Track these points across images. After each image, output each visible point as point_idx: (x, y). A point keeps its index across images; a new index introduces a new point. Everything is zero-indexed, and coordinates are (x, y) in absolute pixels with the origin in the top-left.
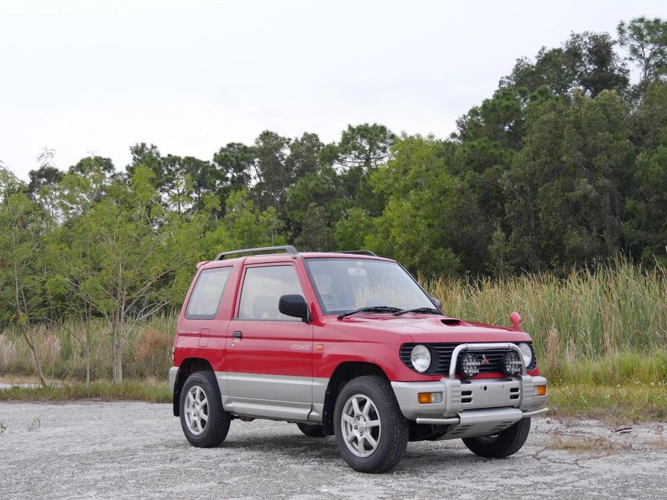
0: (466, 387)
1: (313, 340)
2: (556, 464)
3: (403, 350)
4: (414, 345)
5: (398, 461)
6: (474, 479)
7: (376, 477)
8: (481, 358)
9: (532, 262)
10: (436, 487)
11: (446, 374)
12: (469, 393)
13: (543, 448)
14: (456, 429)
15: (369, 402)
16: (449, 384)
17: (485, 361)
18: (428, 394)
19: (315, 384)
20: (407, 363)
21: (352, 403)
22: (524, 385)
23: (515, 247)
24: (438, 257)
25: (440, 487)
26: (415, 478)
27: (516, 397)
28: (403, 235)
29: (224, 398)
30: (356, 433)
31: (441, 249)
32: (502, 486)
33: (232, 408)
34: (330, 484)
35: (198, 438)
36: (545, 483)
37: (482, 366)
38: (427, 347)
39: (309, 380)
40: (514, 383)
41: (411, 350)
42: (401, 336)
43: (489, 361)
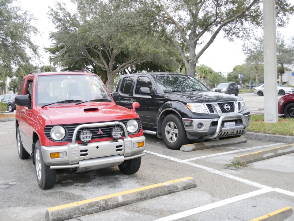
0: (84, 148)
3: (45, 129)
4: (52, 126)
8: (97, 131)
11: (71, 140)
12: (86, 150)
14: (80, 169)
16: (72, 146)
17: (100, 132)
18: (57, 153)
20: (47, 136)
22: (126, 143)
27: (121, 150)
41: (50, 129)
43: (103, 132)
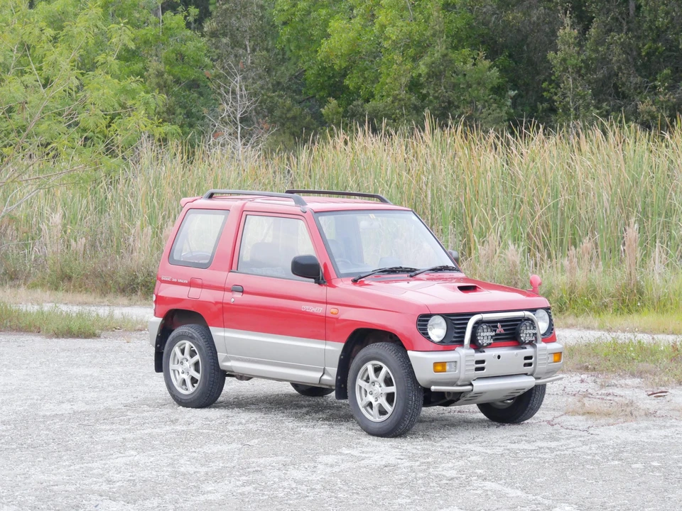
0: (480, 356)
1: (327, 303)
2: (568, 430)
3: (420, 321)
4: (430, 316)
5: (412, 425)
6: (484, 444)
7: (391, 441)
8: (497, 327)
9: (624, 79)
10: (448, 450)
11: (461, 343)
12: (483, 362)
13: (562, 413)
14: (468, 396)
15: (385, 369)
16: (464, 353)
17: (500, 330)
18: (443, 364)
19: (328, 347)
20: (423, 333)
21: (367, 369)
22: (538, 353)
23: (597, 51)
24: (459, 65)
25: (452, 450)
26: (428, 442)
27: (530, 364)
28: (400, 23)
29: (221, 356)
30: (371, 398)
31: (466, 51)
32: (508, 450)
33: (231, 367)
34: (349, 447)
35: (189, 398)
36: (548, 448)
37: (496, 335)
38: (443, 317)
39: (322, 344)
40: (529, 351)
41: (427, 321)
42: (419, 307)
43: (504, 330)
